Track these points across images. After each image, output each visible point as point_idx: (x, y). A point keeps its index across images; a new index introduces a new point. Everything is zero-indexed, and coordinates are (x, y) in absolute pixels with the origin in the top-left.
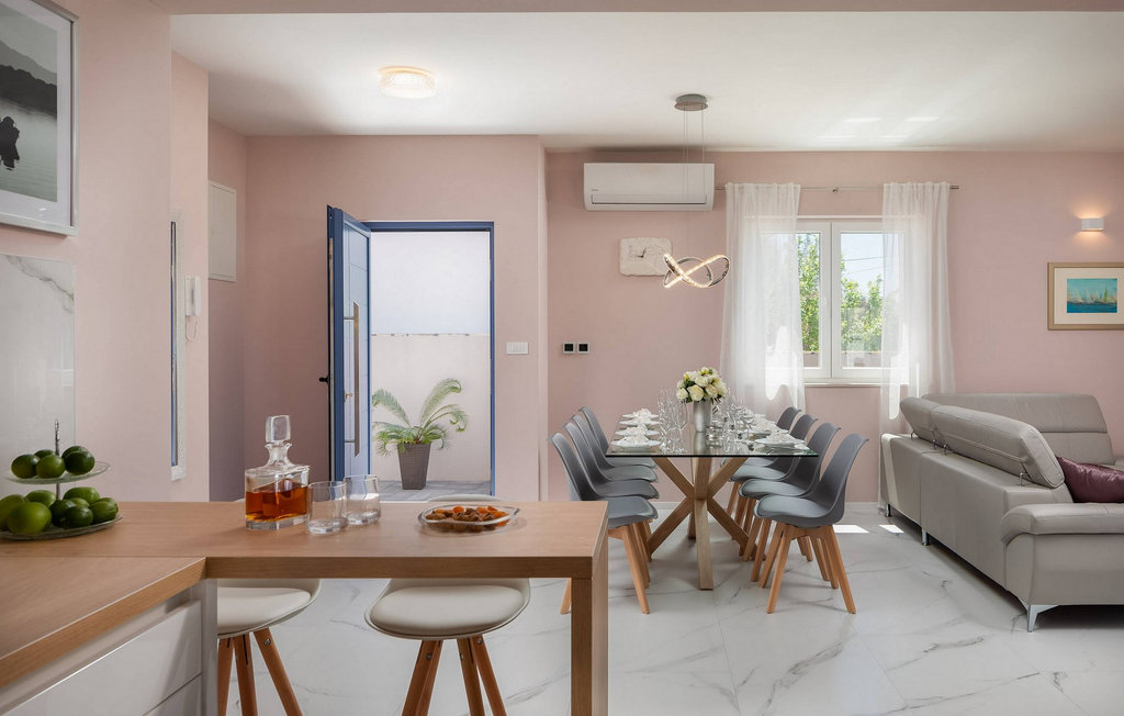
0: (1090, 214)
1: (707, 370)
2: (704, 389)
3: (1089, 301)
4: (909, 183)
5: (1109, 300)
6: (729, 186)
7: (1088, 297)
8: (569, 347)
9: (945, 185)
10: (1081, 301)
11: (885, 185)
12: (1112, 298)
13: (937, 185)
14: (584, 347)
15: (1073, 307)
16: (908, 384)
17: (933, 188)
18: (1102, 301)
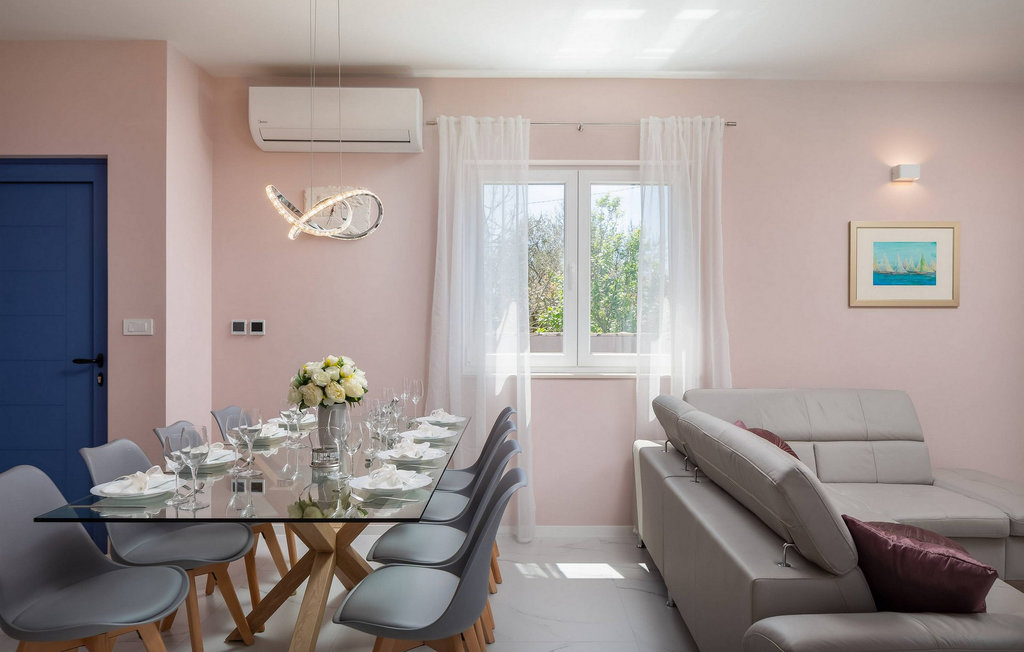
0: (905, 157)
1: (336, 359)
2: (323, 389)
3: (902, 271)
4: (674, 117)
5: (926, 269)
6: (442, 120)
7: (900, 265)
8: (238, 327)
9: (720, 121)
10: (891, 270)
11: (643, 120)
12: (930, 266)
13: (709, 121)
14: (257, 327)
15: (882, 278)
16: (669, 374)
17: (704, 124)
18: (917, 270)
